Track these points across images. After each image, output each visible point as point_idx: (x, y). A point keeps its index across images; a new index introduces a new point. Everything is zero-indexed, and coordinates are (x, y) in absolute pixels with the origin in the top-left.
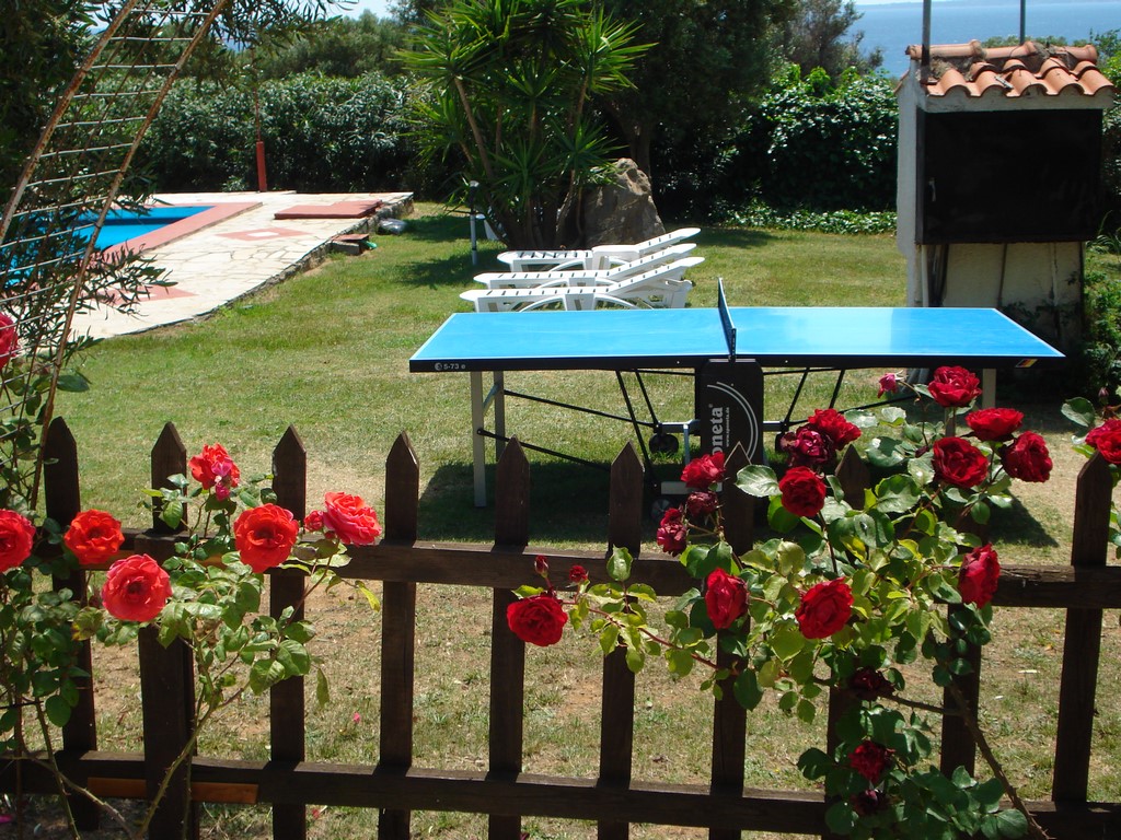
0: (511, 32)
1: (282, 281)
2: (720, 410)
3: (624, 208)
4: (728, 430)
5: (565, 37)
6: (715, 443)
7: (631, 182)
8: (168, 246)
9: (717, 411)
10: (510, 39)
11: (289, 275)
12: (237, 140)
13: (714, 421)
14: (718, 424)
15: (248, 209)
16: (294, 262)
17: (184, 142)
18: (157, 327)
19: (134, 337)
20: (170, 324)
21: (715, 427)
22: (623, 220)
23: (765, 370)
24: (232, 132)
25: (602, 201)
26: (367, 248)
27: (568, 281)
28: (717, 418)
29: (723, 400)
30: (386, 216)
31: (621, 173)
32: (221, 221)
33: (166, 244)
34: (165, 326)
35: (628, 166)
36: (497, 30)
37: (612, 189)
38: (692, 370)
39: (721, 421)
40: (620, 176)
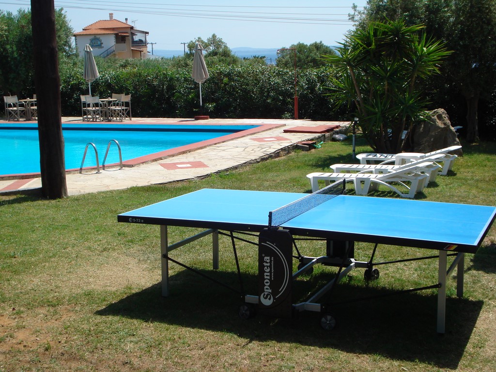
0: (375, 45)
1: (258, 162)
2: (269, 258)
3: (433, 134)
4: (273, 270)
5: (406, 48)
6: (266, 277)
7: (438, 121)
8: (224, 143)
9: (267, 259)
10: (376, 48)
11: (263, 159)
12: (291, 95)
13: (265, 264)
14: (267, 266)
15: (276, 127)
16: (268, 153)
17: (268, 96)
18: (174, 181)
19: (159, 186)
20: (181, 180)
21: (266, 268)
22: (432, 140)
23: (294, 236)
24: (289, 92)
25: (423, 130)
26: (315, 148)
27: (374, 170)
28: (267, 263)
29: (270, 253)
30: (337, 133)
31: (433, 116)
32: (259, 132)
33: (223, 142)
34: (178, 181)
35: (437, 113)
36: (369, 44)
37: (429, 124)
38: (258, 234)
39: (269, 264)
40: (433, 117)
